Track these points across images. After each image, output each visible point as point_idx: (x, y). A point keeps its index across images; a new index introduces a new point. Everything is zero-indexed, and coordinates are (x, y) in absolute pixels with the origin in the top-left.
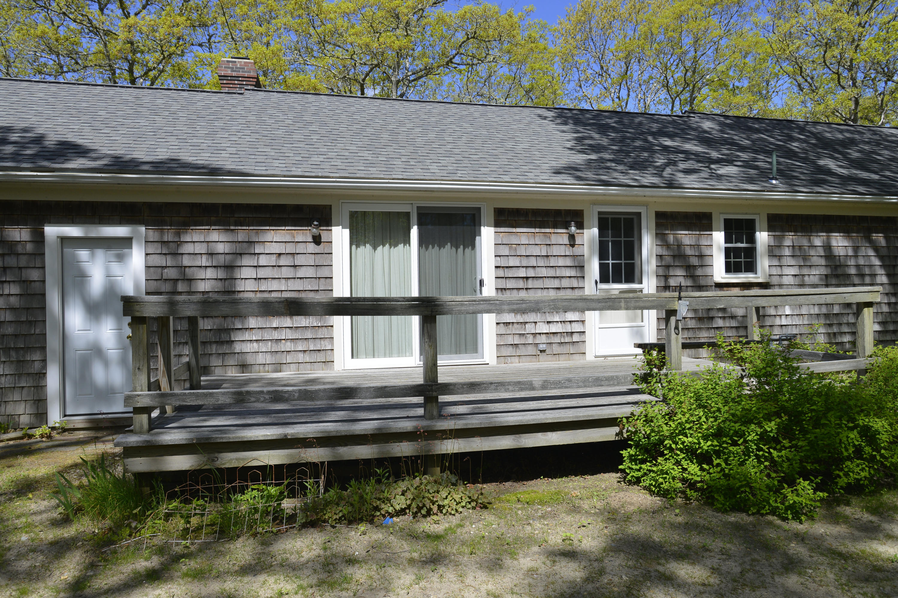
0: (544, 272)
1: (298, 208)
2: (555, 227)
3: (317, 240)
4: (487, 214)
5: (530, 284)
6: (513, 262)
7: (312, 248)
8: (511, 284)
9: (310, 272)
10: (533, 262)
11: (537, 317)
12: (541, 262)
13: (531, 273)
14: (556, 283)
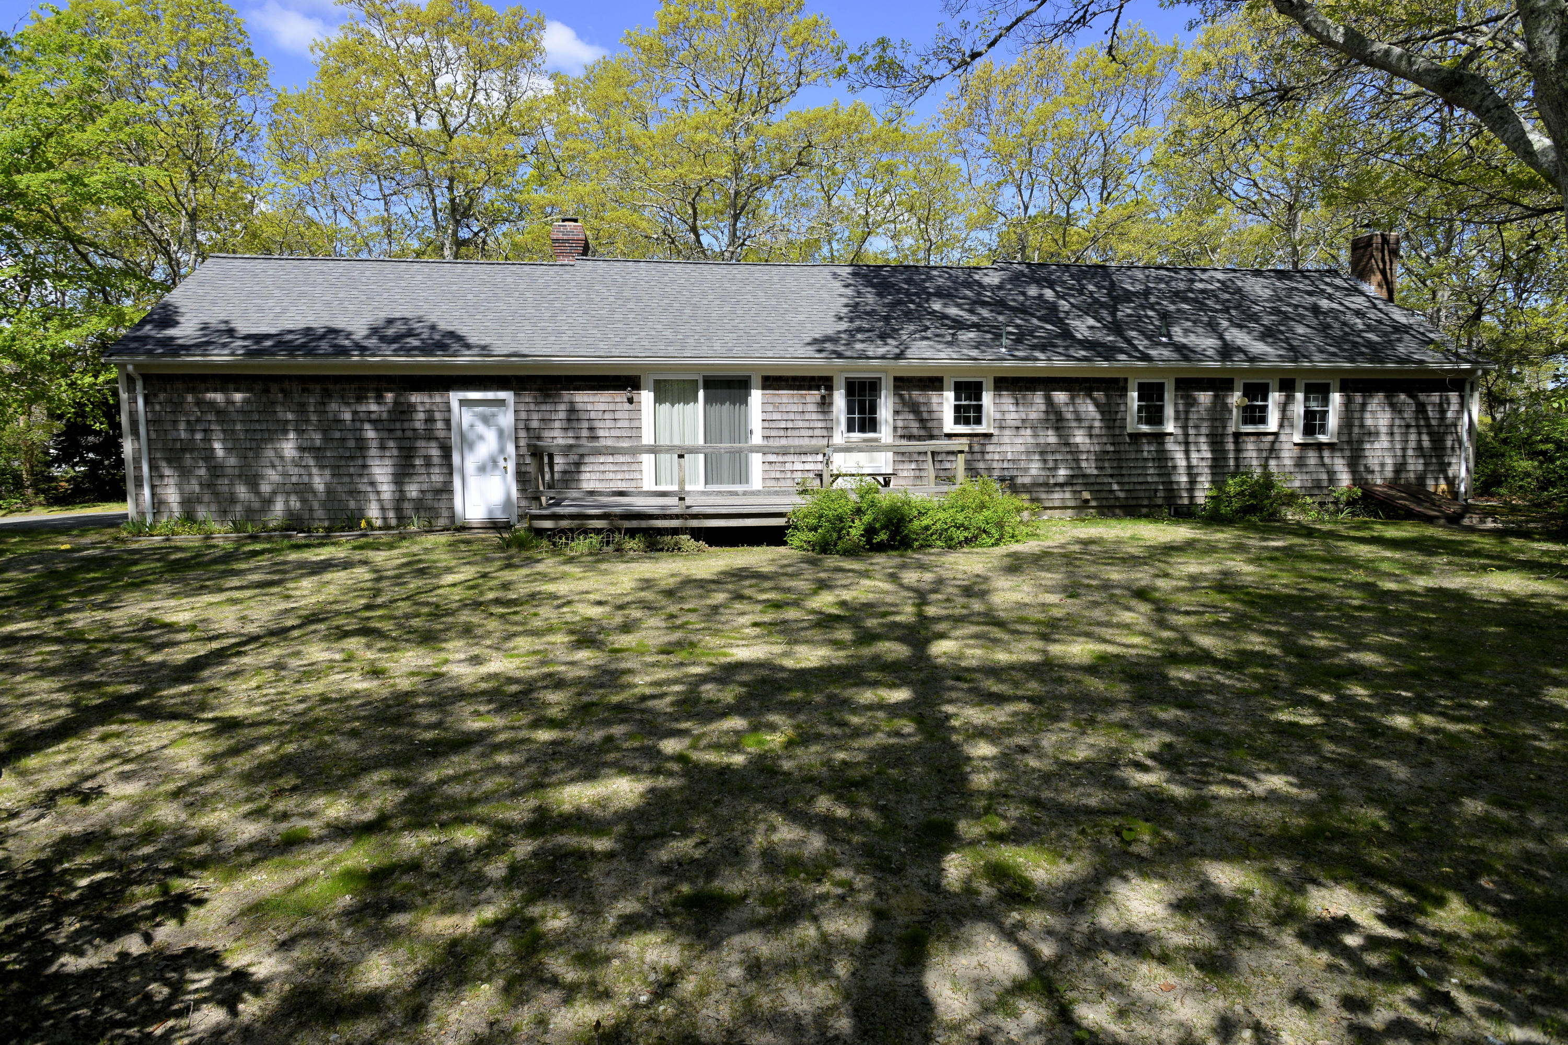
0: (800, 424)
1: (617, 378)
2: (810, 389)
3: (630, 401)
4: (756, 380)
5: (789, 433)
6: (776, 416)
7: (627, 406)
8: (773, 433)
9: (626, 424)
10: (792, 416)
11: (795, 458)
12: (798, 417)
13: (790, 425)
14: (810, 433)
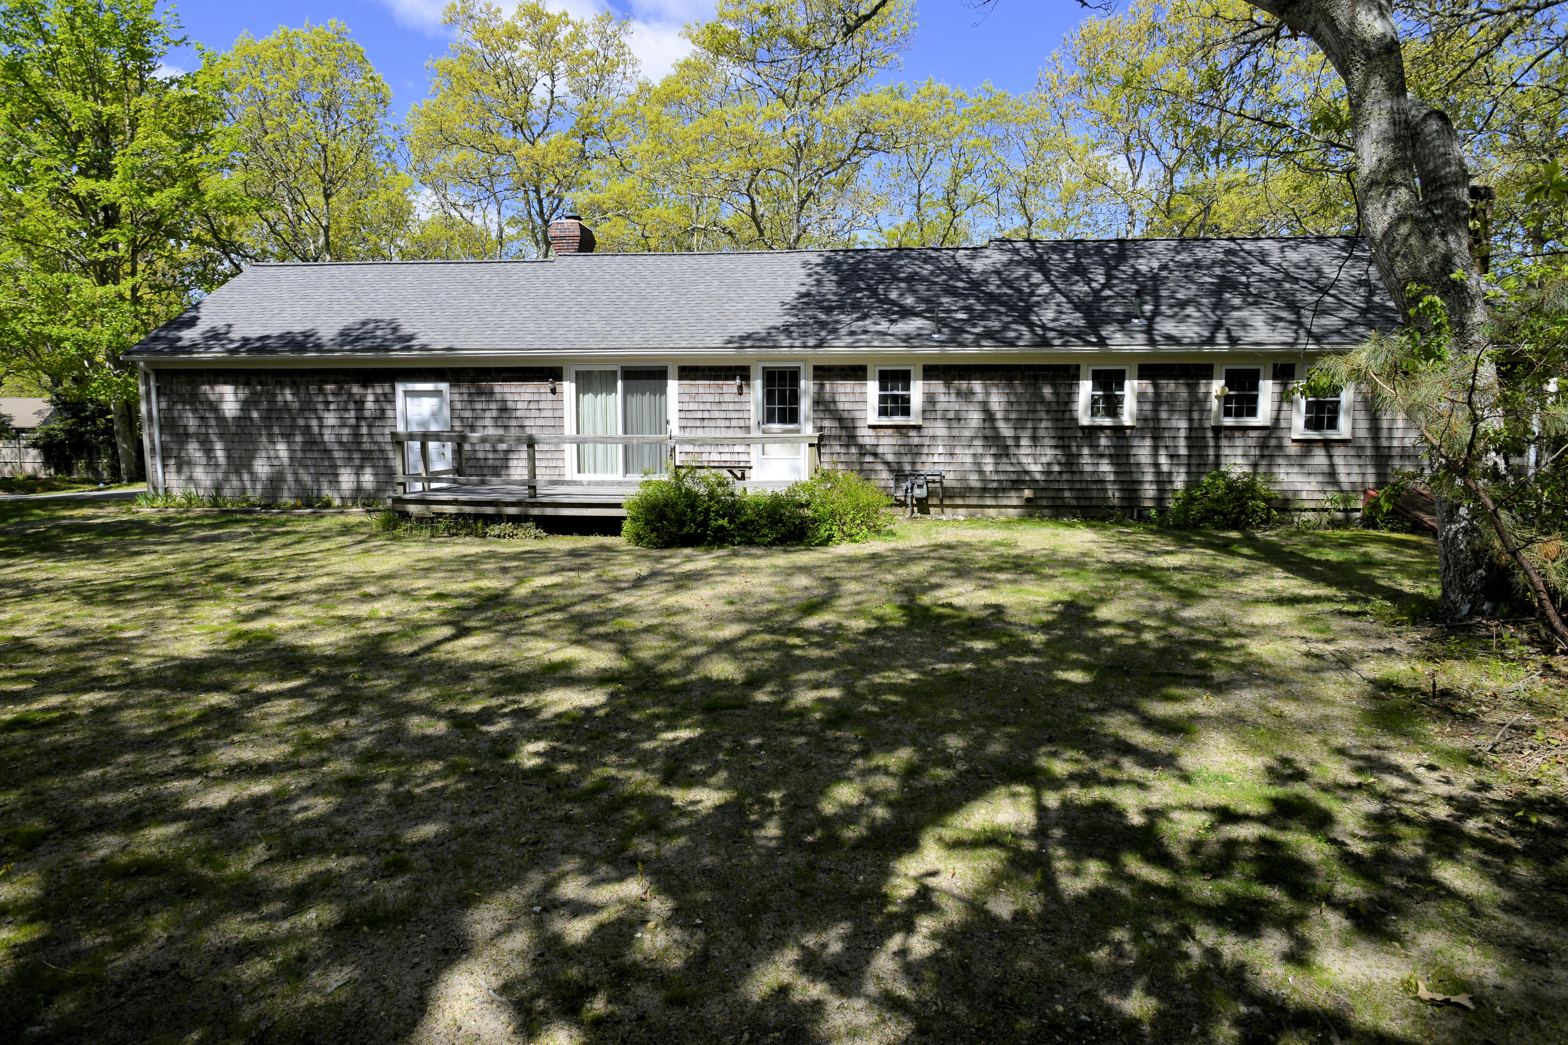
0: (716, 415)
1: (541, 369)
2: (726, 379)
3: (553, 391)
4: (673, 371)
5: (706, 423)
6: (692, 406)
7: (550, 396)
8: (690, 423)
9: (549, 414)
10: (708, 407)
11: (713, 449)
12: (715, 407)
13: (706, 415)
14: (727, 423)
